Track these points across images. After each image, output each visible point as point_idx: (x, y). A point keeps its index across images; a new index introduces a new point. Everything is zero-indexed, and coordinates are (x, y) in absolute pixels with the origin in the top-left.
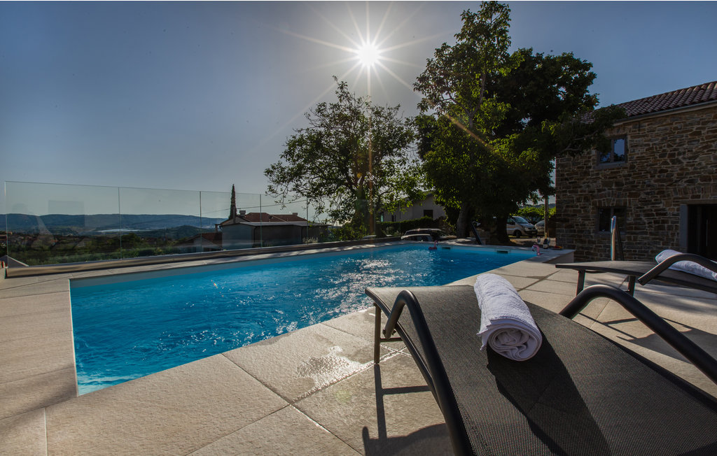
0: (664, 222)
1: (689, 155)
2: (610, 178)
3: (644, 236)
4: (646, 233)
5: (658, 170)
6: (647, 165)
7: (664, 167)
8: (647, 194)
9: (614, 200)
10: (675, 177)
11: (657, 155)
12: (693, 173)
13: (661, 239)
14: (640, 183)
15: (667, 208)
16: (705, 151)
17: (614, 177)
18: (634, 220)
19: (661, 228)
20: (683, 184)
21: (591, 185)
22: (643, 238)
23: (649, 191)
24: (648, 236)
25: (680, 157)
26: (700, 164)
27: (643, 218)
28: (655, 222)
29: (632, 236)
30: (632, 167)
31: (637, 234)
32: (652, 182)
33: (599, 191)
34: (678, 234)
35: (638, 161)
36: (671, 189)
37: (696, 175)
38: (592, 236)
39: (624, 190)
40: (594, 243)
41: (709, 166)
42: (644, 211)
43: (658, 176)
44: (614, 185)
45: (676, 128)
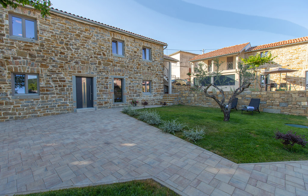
0: (64, 86)
1: (75, 47)
2: (24, 49)
3: (53, 95)
4: (54, 94)
5: (60, 51)
6: (52, 47)
7: (62, 50)
8: (53, 66)
9: (29, 68)
10: (69, 59)
11: (58, 42)
12: (78, 58)
13: (63, 97)
14: (48, 58)
15: (66, 77)
16: (82, 47)
17: (28, 50)
18: (46, 84)
19: (62, 90)
20: (73, 64)
21: (5, 51)
22: (53, 97)
23: (54, 65)
24: (55, 95)
25: (71, 47)
26: (80, 53)
27: (52, 83)
28: (60, 86)
29: (45, 96)
30: (42, 45)
31: (48, 94)
32: (56, 59)
33: (15, 58)
34: (72, 93)
35: (46, 42)
36: (67, 65)
37: (79, 59)
38: (9, 98)
39: (37, 62)
40: (11, 104)
41: (84, 56)
42: (52, 78)
43: (60, 56)
44: (28, 55)
45: (68, 28)
